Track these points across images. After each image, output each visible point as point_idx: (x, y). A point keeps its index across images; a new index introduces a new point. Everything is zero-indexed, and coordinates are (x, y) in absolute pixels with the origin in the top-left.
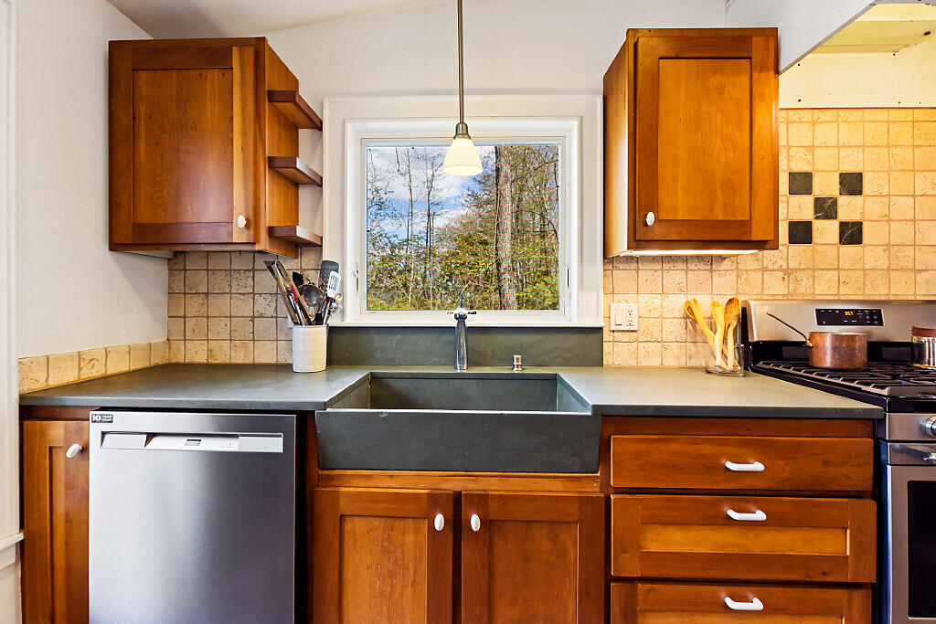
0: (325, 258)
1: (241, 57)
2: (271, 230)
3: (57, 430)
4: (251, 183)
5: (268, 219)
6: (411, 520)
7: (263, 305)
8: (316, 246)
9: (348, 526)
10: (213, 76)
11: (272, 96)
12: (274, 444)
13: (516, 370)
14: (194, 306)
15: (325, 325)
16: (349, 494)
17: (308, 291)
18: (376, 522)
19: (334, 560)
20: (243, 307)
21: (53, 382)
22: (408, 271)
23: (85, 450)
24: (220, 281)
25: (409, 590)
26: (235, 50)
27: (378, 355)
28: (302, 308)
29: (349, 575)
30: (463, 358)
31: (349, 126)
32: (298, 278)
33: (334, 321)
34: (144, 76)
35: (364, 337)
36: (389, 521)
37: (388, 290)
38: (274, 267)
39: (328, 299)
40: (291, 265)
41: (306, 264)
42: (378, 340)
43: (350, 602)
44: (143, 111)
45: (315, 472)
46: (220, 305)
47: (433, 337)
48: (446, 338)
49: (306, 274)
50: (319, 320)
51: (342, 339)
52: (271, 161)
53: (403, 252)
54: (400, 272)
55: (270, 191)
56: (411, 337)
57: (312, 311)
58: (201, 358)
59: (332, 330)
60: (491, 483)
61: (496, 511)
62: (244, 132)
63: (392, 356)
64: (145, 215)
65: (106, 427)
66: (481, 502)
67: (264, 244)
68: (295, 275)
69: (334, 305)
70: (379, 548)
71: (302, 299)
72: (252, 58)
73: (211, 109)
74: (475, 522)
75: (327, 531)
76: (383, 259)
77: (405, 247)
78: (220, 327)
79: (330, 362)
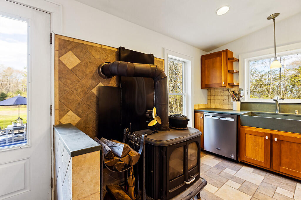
0: (240, 88)
1: (223, 54)
2: (229, 84)
3: (199, 115)
4: (225, 75)
5: (229, 82)
6: (260, 137)
7: (226, 97)
8: (238, 86)
9: (247, 136)
10: (218, 58)
11: (229, 59)
12: (233, 120)
13: (296, 114)
14: (212, 98)
15: (240, 102)
16: (247, 130)
17: (236, 94)
18: (253, 136)
19: (244, 141)
20: (221, 98)
21: (200, 108)
22: (269, 85)
23: (203, 118)
24: (217, 93)
25: (260, 150)
26: (222, 53)
27: (253, 109)
28: (235, 98)
29: (247, 144)
30: (278, 110)
31: (246, 60)
32: (234, 92)
33: (242, 101)
34: (206, 60)
35: (249, 104)
36: (255, 136)
37: (259, 92)
38: (229, 90)
39: (241, 96)
40: (232, 90)
41: (235, 89)
42: (253, 105)
43: (247, 149)
44: (206, 66)
45: (240, 126)
46: (217, 97)
47: (269, 105)
48: (273, 105)
49: (235, 91)
50: (239, 100)
51: (244, 105)
52: (229, 71)
53: (266, 77)
54: (265, 85)
55: (229, 76)
56: (263, 105)
57: (237, 99)
58: (214, 107)
59: (241, 103)
60: (281, 133)
61: (282, 139)
62: (224, 67)
63: (257, 109)
64: (207, 83)
65: (206, 115)
66: (277, 136)
67: (228, 86)
68: (233, 92)
69: (242, 97)
70: (253, 141)
71: (235, 96)
72: (225, 53)
73: (218, 64)
74: (276, 139)
75: (242, 135)
76: (257, 81)
77: (268, 75)
78: (217, 102)
79: (241, 110)
